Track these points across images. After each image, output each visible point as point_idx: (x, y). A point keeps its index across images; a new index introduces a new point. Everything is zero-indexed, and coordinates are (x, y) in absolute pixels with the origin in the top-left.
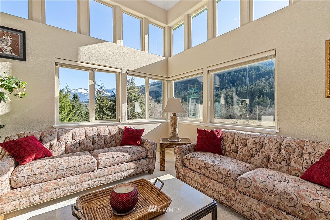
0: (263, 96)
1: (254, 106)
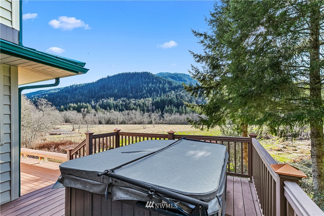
0: (171, 105)
1: (164, 114)
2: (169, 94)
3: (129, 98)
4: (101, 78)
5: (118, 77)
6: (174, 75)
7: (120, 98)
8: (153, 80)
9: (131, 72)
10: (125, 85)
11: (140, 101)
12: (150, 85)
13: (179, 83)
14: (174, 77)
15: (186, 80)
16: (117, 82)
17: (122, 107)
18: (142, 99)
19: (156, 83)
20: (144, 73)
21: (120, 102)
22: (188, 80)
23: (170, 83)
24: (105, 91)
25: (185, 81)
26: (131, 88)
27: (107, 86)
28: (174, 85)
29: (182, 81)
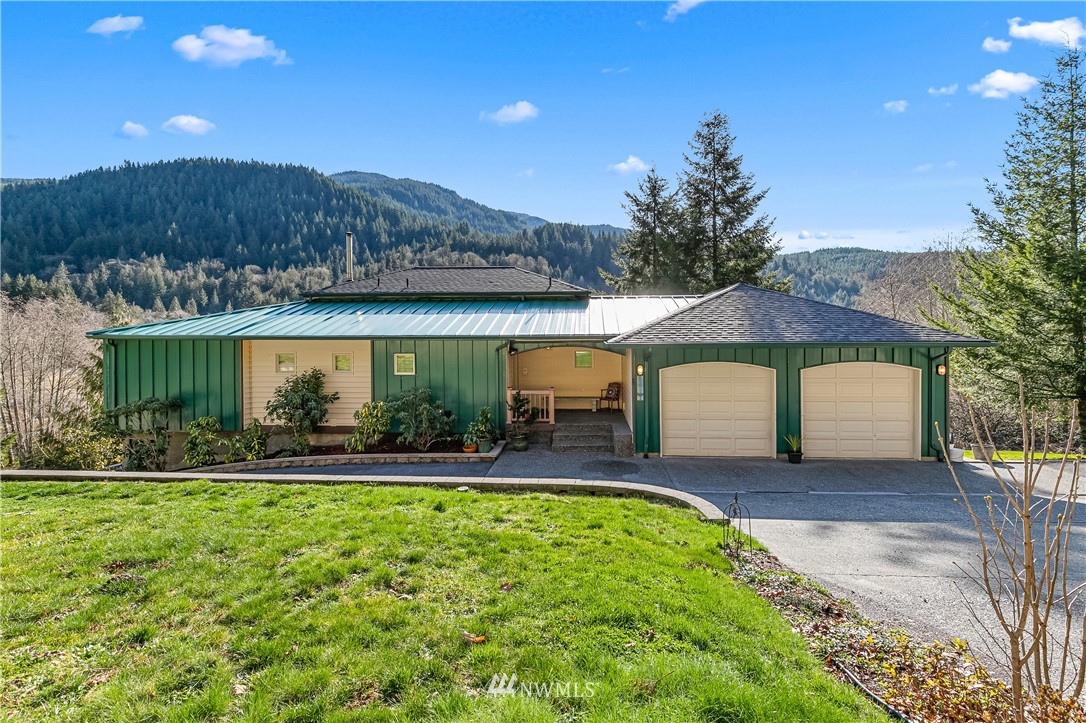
2: (394, 254)
3: (236, 263)
4: (94, 168)
5: (179, 171)
6: (401, 185)
7: (195, 260)
8: (328, 199)
9: (238, 158)
10: (212, 208)
11: (283, 275)
12: (319, 218)
13: (423, 219)
14: (405, 195)
15: (443, 207)
16: (176, 195)
17: (210, 294)
18: (292, 270)
19: (342, 213)
20: (290, 169)
21: (197, 275)
22: (450, 209)
23: (392, 217)
24: (114, 225)
25: (441, 211)
26: (241, 222)
27: (128, 207)
28: (405, 223)
29: (430, 210)
